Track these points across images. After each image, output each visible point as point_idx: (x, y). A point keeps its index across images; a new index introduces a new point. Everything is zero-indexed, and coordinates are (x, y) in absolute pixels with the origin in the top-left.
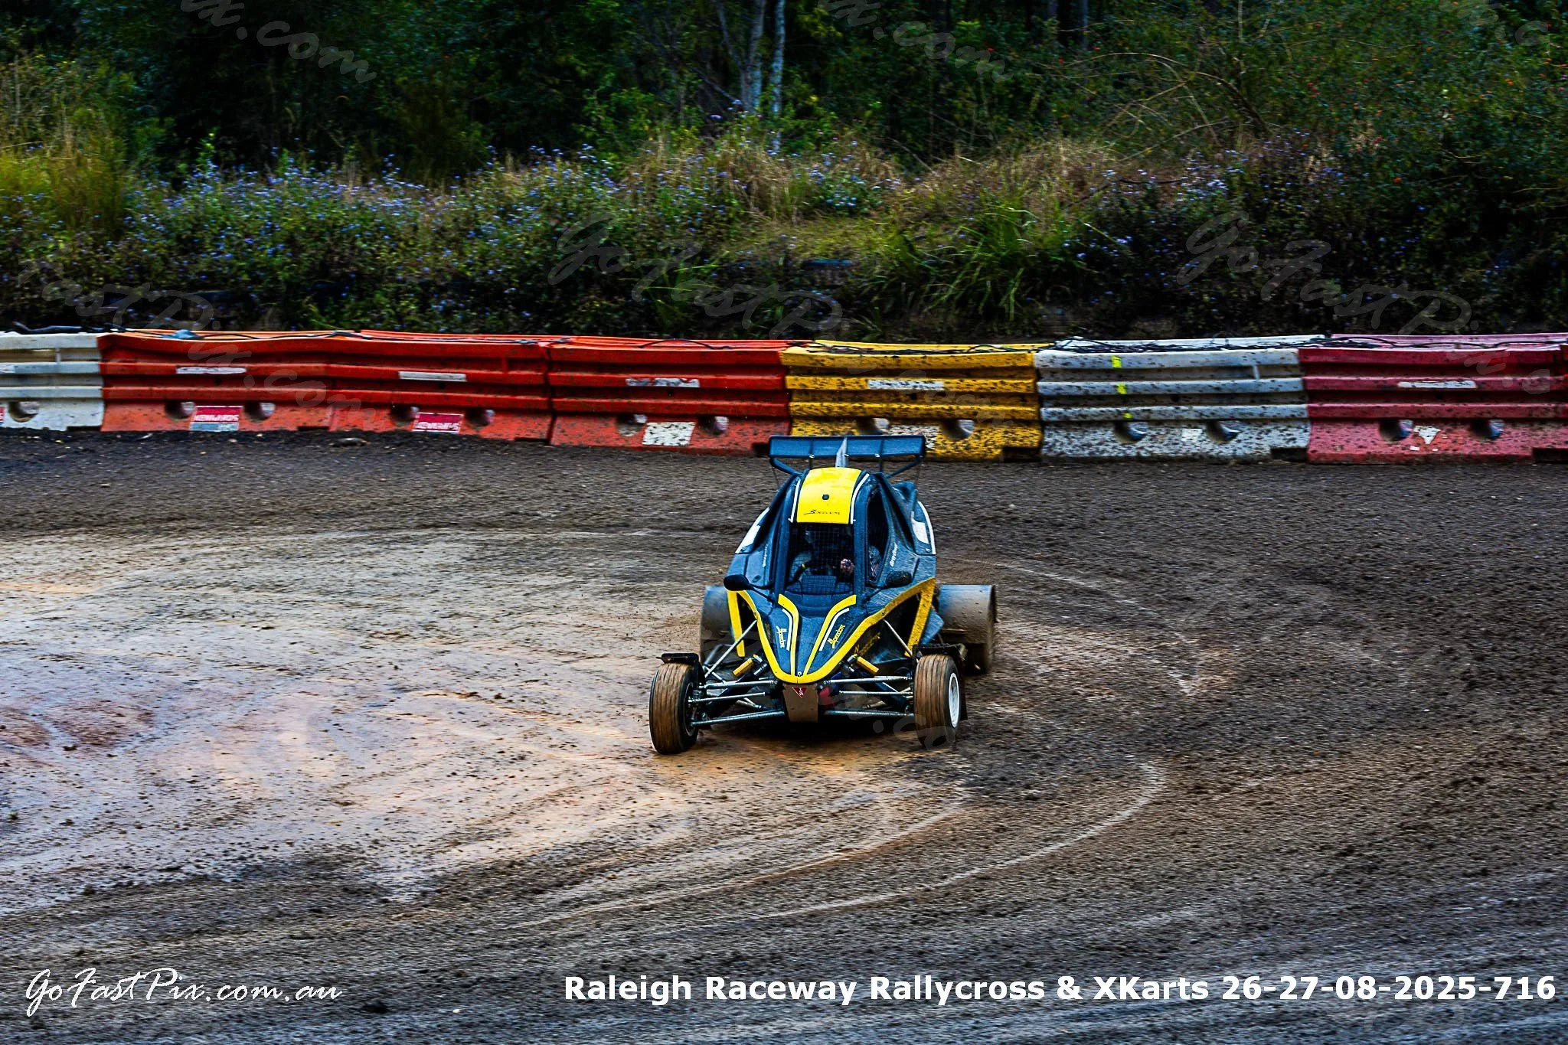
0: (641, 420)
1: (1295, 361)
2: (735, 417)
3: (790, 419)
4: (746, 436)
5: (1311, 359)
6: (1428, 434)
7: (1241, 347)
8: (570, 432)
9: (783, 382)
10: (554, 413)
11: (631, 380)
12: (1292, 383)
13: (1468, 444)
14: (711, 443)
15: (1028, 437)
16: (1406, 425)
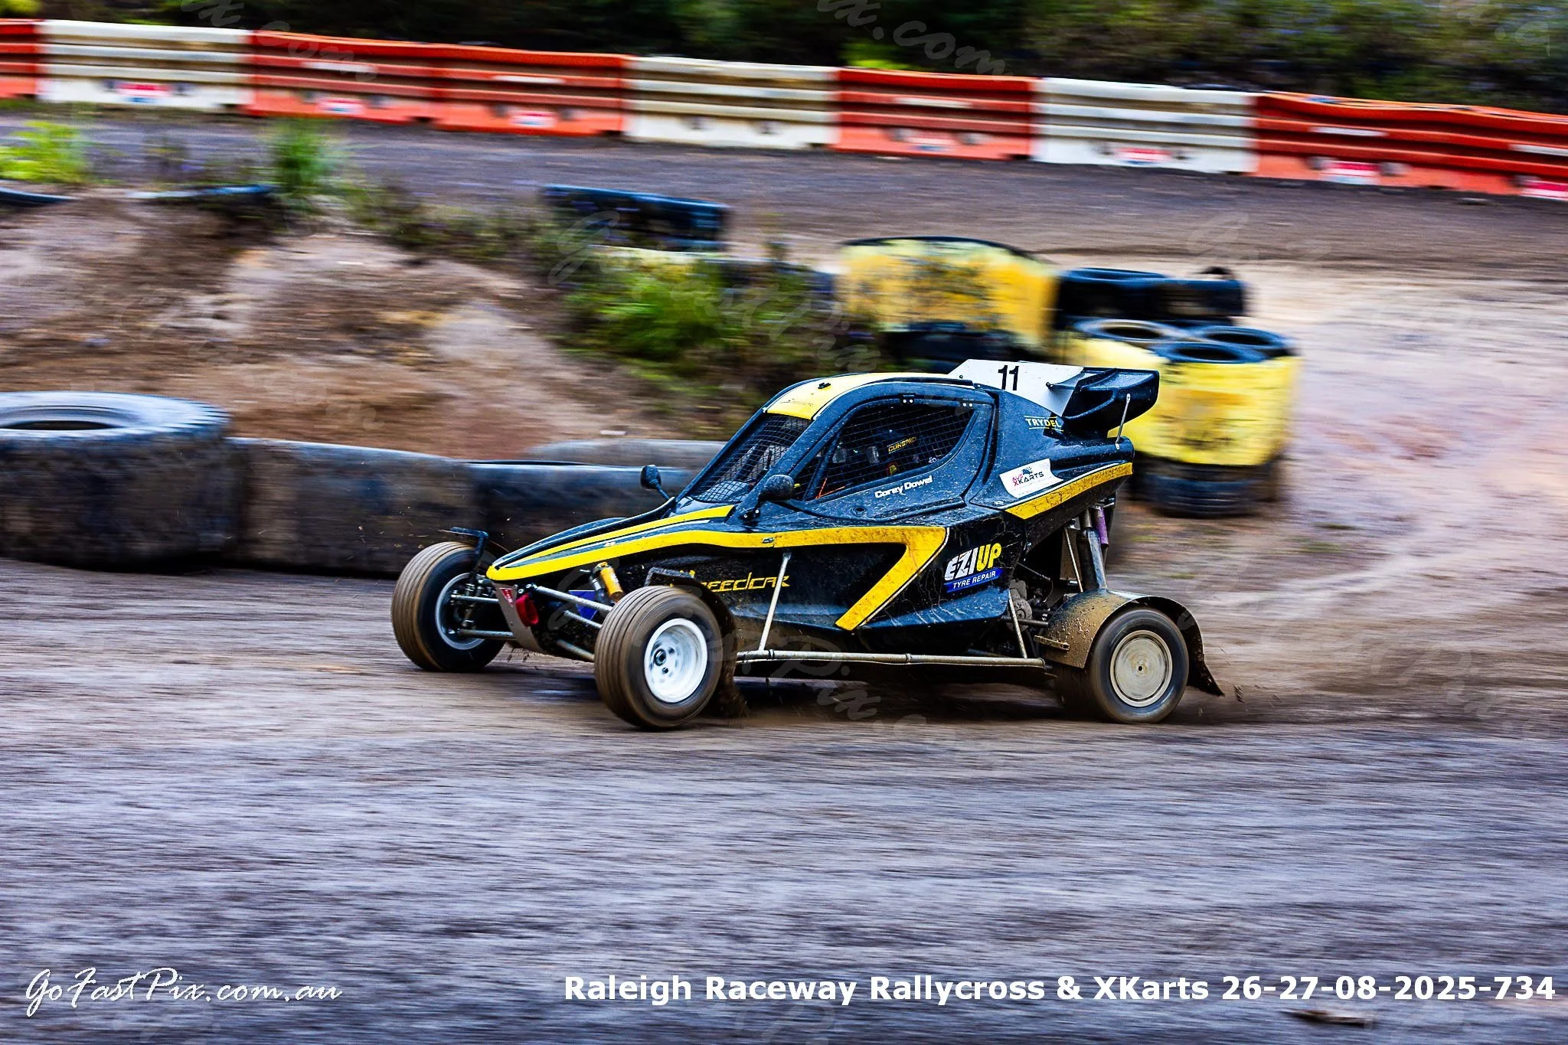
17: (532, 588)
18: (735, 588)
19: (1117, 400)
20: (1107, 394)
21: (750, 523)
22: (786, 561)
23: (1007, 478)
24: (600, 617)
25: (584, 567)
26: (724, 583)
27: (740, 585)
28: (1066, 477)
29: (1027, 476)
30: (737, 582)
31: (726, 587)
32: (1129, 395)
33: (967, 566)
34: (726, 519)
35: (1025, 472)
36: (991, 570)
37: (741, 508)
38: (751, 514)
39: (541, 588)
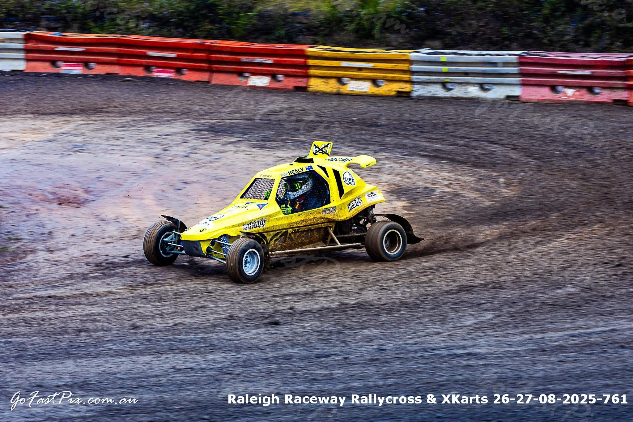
0: (247, 75)
1: (515, 61)
2: (287, 75)
3: (308, 76)
4: (291, 83)
5: (524, 60)
6: (570, 92)
7: (494, 55)
8: (219, 79)
9: (305, 62)
10: (212, 71)
11: (244, 59)
12: (514, 70)
13: (586, 97)
14: (276, 85)
15: (406, 87)
16: (560, 88)
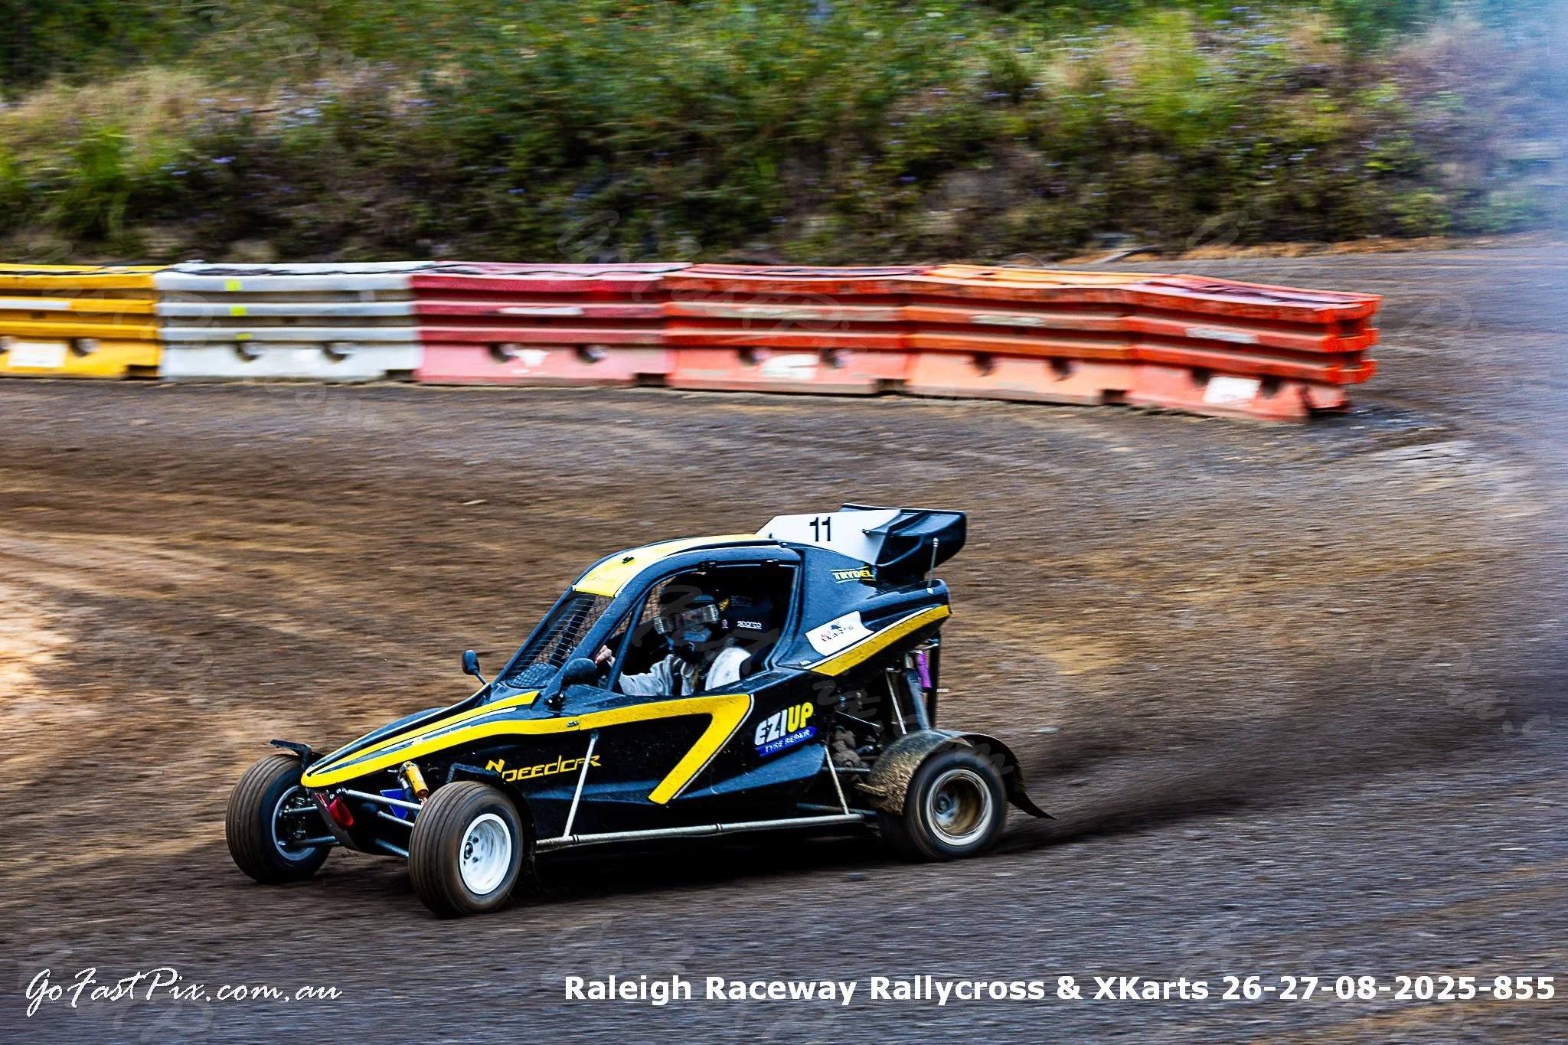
17: (342, 793)
18: (546, 772)
19: (924, 546)
20: (914, 540)
21: (556, 707)
22: (593, 742)
23: (814, 636)
24: (411, 815)
25: (391, 768)
26: (534, 769)
27: (550, 769)
28: (875, 628)
29: (836, 631)
30: (548, 766)
31: (537, 772)
32: (936, 540)
33: (778, 729)
34: (531, 706)
35: (834, 627)
36: (804, 729)
37: (547, 694)
38: (555, 698)
39: (351, 792)
